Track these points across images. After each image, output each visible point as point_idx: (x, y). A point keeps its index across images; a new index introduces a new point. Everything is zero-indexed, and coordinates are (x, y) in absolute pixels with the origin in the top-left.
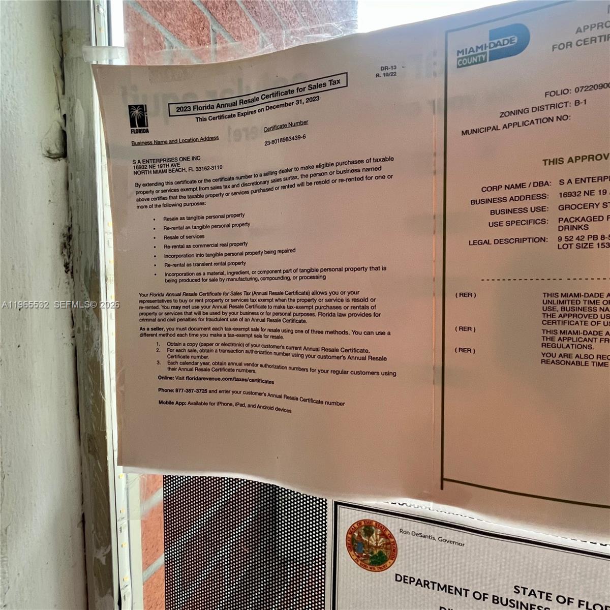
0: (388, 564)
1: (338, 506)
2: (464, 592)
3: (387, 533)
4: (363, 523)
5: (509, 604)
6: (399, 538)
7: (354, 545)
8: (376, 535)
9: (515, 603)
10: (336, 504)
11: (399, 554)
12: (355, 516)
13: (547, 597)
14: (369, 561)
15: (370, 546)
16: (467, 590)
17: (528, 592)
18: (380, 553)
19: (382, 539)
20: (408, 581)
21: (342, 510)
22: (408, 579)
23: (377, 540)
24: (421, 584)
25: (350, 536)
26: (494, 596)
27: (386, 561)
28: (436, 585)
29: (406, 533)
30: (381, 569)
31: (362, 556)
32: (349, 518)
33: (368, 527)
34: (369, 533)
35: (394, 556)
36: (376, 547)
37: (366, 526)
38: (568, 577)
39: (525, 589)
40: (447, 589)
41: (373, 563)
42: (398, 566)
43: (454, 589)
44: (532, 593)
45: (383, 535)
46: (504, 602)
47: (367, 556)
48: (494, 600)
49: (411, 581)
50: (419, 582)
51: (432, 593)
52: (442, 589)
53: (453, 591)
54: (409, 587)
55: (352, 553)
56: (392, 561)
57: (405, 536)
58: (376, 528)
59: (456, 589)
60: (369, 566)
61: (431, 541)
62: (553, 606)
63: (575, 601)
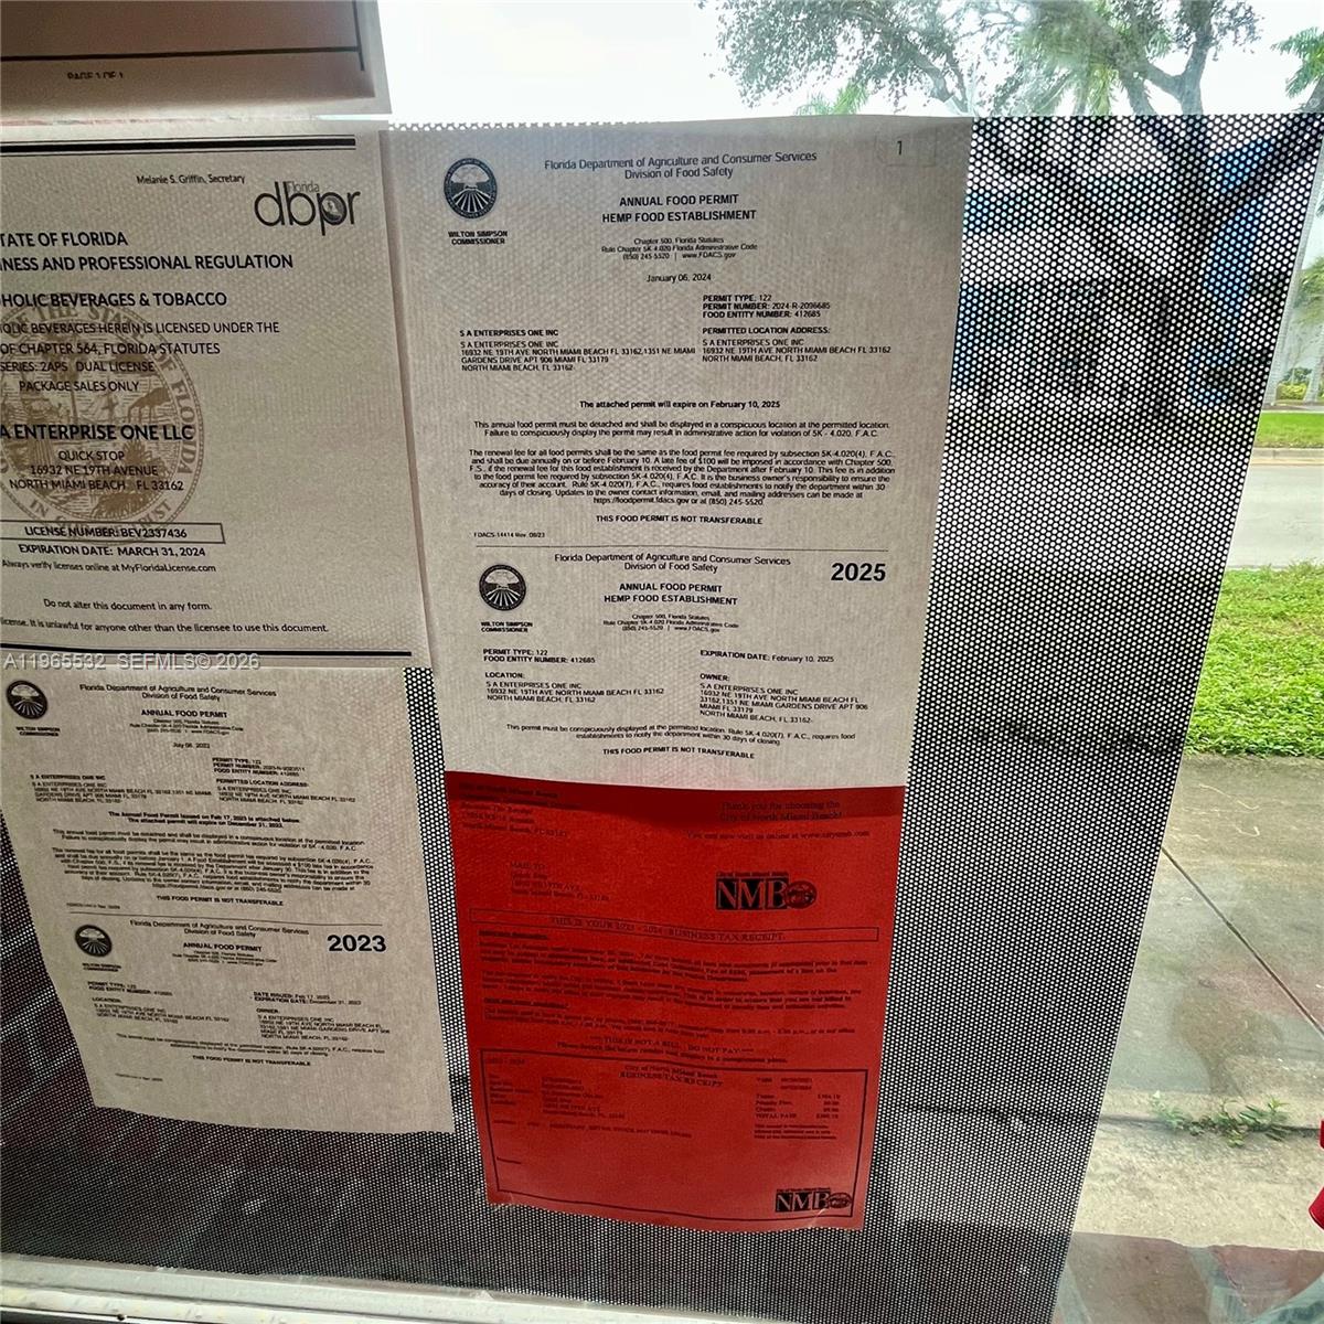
13: (28, 240)
17: (6, 239)
44: (12, 240)
62: (39, 253)
63: (59, 236)
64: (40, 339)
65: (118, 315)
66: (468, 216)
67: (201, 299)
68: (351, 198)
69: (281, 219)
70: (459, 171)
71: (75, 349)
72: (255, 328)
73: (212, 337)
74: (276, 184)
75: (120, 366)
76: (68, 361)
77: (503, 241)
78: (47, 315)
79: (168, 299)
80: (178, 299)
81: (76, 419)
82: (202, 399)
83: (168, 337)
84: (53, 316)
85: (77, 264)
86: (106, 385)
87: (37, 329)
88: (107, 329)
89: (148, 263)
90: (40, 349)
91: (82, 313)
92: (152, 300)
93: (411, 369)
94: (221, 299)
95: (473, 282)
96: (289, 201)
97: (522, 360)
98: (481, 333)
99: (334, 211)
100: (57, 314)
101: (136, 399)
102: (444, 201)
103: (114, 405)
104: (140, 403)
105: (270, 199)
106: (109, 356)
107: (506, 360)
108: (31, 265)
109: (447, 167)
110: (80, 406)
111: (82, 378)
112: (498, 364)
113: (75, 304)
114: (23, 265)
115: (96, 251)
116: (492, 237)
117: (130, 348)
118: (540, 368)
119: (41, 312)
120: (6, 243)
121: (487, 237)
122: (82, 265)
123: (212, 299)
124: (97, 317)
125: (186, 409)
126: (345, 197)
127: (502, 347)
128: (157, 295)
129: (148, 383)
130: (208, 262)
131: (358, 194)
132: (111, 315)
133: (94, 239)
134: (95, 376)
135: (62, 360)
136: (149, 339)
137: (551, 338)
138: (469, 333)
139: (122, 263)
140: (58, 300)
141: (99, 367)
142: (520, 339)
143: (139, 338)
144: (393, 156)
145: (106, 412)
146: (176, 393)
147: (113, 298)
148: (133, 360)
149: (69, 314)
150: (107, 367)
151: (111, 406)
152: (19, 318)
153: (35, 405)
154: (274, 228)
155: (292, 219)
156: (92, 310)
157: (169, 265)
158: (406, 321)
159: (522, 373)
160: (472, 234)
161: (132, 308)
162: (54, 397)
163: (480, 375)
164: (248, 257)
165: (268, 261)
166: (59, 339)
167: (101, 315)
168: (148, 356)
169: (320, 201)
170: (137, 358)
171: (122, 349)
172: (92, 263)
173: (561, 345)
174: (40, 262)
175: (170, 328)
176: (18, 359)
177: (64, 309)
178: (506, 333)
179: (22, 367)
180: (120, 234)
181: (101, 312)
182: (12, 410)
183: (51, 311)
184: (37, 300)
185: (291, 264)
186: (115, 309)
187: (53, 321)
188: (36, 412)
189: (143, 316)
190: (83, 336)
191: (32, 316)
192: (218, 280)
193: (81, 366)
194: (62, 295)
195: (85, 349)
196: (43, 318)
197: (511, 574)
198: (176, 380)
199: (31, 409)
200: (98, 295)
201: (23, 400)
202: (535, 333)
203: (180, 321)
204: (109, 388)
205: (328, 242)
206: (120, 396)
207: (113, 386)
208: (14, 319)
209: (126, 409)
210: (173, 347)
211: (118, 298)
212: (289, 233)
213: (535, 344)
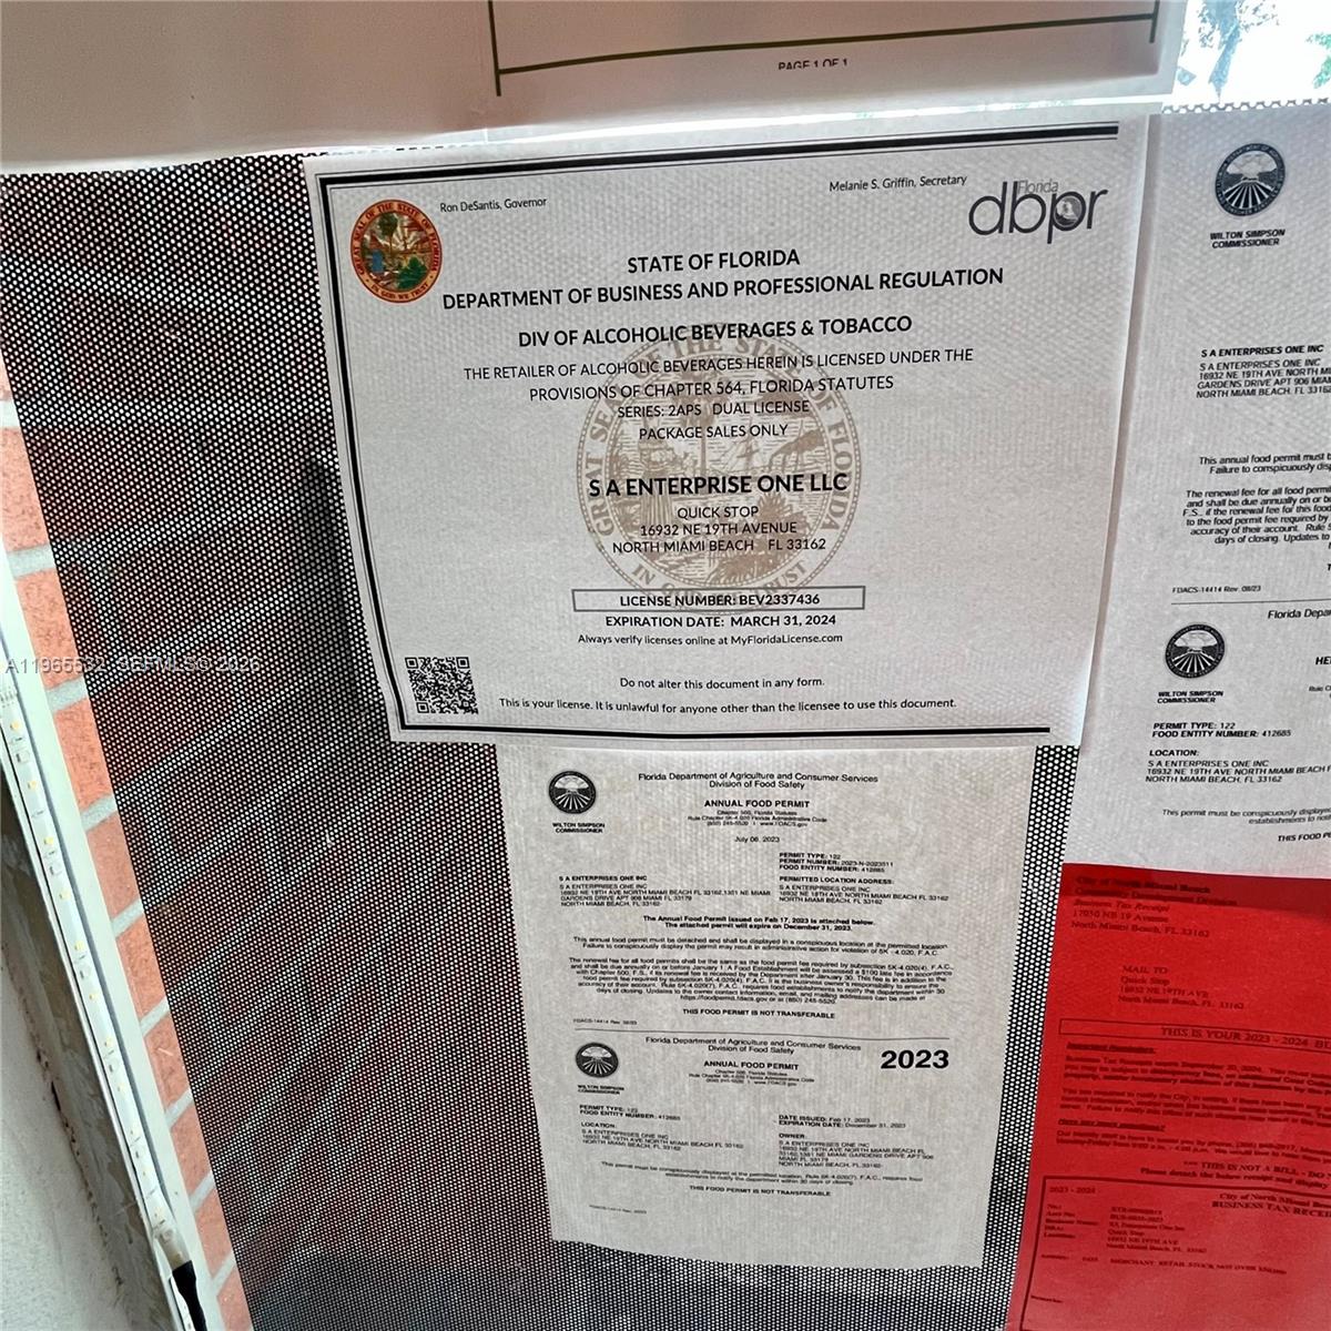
0: (428, 280)
1: (328, 187)
2: (554, 295)
3: (420, 219)
4: (377, 212)
5: (623, 295)
6: (439, 221)
7: (366, 259)
8: (402, 227)
9: (631, 291)
10: (324, 182)
11: (445, 254)
12: (360, 200)
13: (676, 263)
14: (396, 285)
16: (558, 292)
17: (648, 263)
18: (414, 263)
19: (414, 234)
20: (465, 303)
21: (337, 194)
22: (465, 298)
23: (405, 238)
24: (486, 302)
25: (357, 244)
26: (600, 290)
27: (426, 275)
28: (510, 297)
29: (452, 208)
30: (419, 294)
31: (383, 278)
32: (350, 206)
33: (385, 216)
34: (389, 228)
35: (436, 264)
37: (383, 215)
38: (702, 215)
39: (643, 259)
40: (528, 298)
41: (404, 287)
42: (448, 280)
43: (538, 295)
44: (655, 265)
45: (414, 225)
46: (616, 296)
47: (392, 276)
48: (600, 295)
49: (469, 302)
50: (483, 301)
51: (505, 312)
52: (520, 302)
53: (538, 300)
54: (467, 314)
55: (365, 276)
56: (434, 273)
57: (450, 216)
58: (399, 213)
59: (542, 294)
60: (397, 294)
61: (495, 212)
62: (686, 278)
63: (716, 258)
64: (673, 378)
65: (772, 347)
66: (1238, 213)
67: (879, 325)
68: (1094, 197)
69: (1000, 227)
70: (1239, 160)
71: (714, 389)
72: (943, 356)
73: (885, 369)
74: (1005, 184)
75: (766, 406)
76: (702, 403)
77: (1276, 242)
78: (685, 351)
79: (838, 326)
80: (850, 326)
81: (703, 469)
82: (864, 442)
83: (830, 371)
84: (691, 352)
85: (731, 288)
86: (747, 429)
87: (670, 367)
88: (757, 364)
89: (820, 285)
90: (671, 391)
91: (727, 346)
92: (817, 327)
93: (1135, 399)
94: (904, 323)
95: (1229, 291)
96: (1015, 205)
97: (1272, 383)
98: (1228, 352)
99: (1070, 215)
100: (696, 348)
101: (781, 445)
102: (1213, 195)
103: (752, 453)
104: (787, 449)
105: (991, 204)
106: (755, 396)
107: (1252, 383)
108: (673, 292)
109: (1224, 156)
110: (711, 455)
111: (718, 421)
112: (1241, 389)
113: (720, 336)
114: (663, 293)
115: (757, 273)
116: (1264, 237)
117: (783, 385)
118: (1292, 391)
119: (676, 346)
120: (648, 267)
121: (1259, 238)
122: (736, 290)
123: (892, 324)
124: (747, 350)
125: (839, 455)
126: (1087, 198)
127: (1251, 369)
128: (825, 322)
129: (798, 425)
130: (894, 281)
131: (1105, 192)
132: (763, 348)
133: (758, 258)
134: (736, 419)
135: (696, 402)
136: (807, 374)
137: (1313, 355)
138: (1213, 353)
139: (786, 286)
140: (700, 332)
141: (738, 408)
142: (1274, 357)
143: (795, 374)
144: (1162, 144)
145: (742, 461)
146: (833, 435)
147: (769, 328)
148: (782, 397)
149: (711, 347)
150: (751, 408)
151: (749, 454)
152: (650, 356)
153: (656, 456)
154: (987, 238)
155: (1013, 224)
156: (741, 343)
157: (847, 287)
158: (1141, 342)
159: (1269, 398)
160: (1240, 234)
161: (790, 338)
162: (680, 445)
163: (1218, 401)
164: (948, 273)
165: (972, 278)
166: (695, 378)
167: (751, 349)
168: (805, 395)
169: (1055, 202)
170: (789, 397)
171: (772, 387)
172: (750, 287)
173: (1322, 364)
174: (685, 289)
175: (835, 360)
176: (642, 402)
177: (706, 342)
178: (1258, 351)
179: (647, 412)
180: (793, 252)
181: (751, 343)
182: (626, 463)
183: (690, 344)
184: (675, 333)
185: (1000, 280)
186: (770, 341)
187: (691, 356)
188: (655, 463)
189: (803, 348)
190: (727, 373)
191: (666, 352)
192: (903, 301)
193: (718, 408)
194: (706, 327)
195: (726, 388)
196: (679, 353)
197: (1209, 635)
198: (834, 422)
199: (649, 460)
200: (750, 325)
201: (641, 450)
202: (1294, 349)
203: (850, 351)
204: (749, 433)
205: (1052, 251)
206: (762, 442)
207: (755, 431)
208: (643, 356)
209: (768, 456)
210: (836, 382)
211: (775, 327)
212: (1005, 242)
213: (1292, 363)
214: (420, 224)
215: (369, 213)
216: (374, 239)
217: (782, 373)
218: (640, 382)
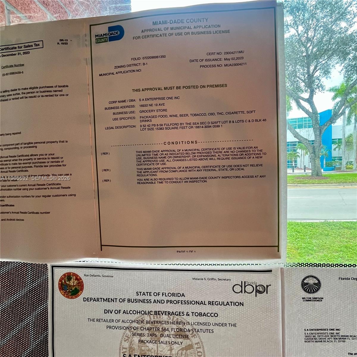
0: (79, 293)
1: (54, 268)
2: (115, 300)
3: (78, 278)
4: (66, 275)
5: (135, 301)
6: (84, 279)
7: (62, 287)
8: (73, 279)
9: (137, 300)
10: (53, 267)
11: (85, 287)
12: (62, 272)
13: (150, 294)
14: (70, 294)
15: (70, 286)
16: (116, 299)
17: (142, 294)
18: (76, 289)
19: (76, 281)
20: (89, 300)
21: (55, 269)
22: (90, 299)
23: (74, 282)
24: (95, 300)
25: (60, 283)
26: (128, 299)
27: (79, 292)
28: (102, 299)
29: (87, 276)
30: (76, 297)
31: (67, 292)
32: (59, 273)
33: (69, 276)
34: (69, 279)
35: (82, 289)
36: (74, 286)
37: (68, 276)
38: (157, 283)
39: (140, 292)
40: (108, 300)
41: (72, 295)
42: (85, 294)
43: (110, 299)
44: (144, 294)
45: (76, 279)
46: (133, 301)
47: (69, 292)
48: (128, 301)
49: (91, 300)
50: (94, 300)
51: (101, 304)
52: (105, 301)
53: (110, 301)
54: (90, 303)
55: (62, 291)
56: (81, 292)
57: (87, 277)
58: (73, 276)
59: (111, 299)
60: (70, 297)
61: (99, 277)
62: (153, 298)
63: (161, 294)
64: (148, 326)
65: (178, 319)
66: (309, 293)
67: (209, 315)
68: (267, 286)
69: (241, 291)
71: (161, 330)
72: (228, 325)
73: (211, 327)
74: (242, 282)
75: (176, 336)
76: (157, 333)
77: (321, 301)
78: (152, 318)
79: (197, 314)
80: (200, 314)
81: (157, 353)
82: (206, 349)
83: (195, 327)
84: (154, 318)
86: (170, 342)
87: (148, 322)
88: (173, 323)
89: (191, 303)
90: (148, 329)
91: (165, 317)
92: (191, 314)
93: (286, 342)
94: (216, 315)
95: (310, 313)
96: (245, 287)
97: (327, 339)
98: (312, 330)
99: (261, 290)
100: (156, 317)
101: (181, 348)
102: (301, 288)
103: (172, 349)
104: (182, 349)
105: (238, 286)
106: (173, 333)
107: (320, 339)
108: (149, 301)
109: (303, 278)
110: (160, 349)
111: (162, 339)
112: (318, 340)
113: (162, 314)
114: (146, 302)
115: (173, 298)
116: (318, 299)
117: (181, 330)
118: (333, 341)
121: (315, 299)
122: (167, 302)
123: (212, 315)
126: (265, 286)
127: (320, 335)
128: (193, 313)
129: (186, 342)
130: (212, 303)
131: (270, 285)
132: (175, 319)
133: (173, 295)
134: (167, 339)
135: (155, 333)
136: (188, 327)
137: (338, 332)
138: (308, 330)
139: (181, 302)
140: (156, 313)
141: (168, 336)
142: (326, 332)
143: (184, 327)
144: (285, 275)
145: (169, 352)
146: (196, 346)
147: (176, 313)
148: (181, 334)
149: (160, 317)
150: (172, 336)
151: (171, 350)
152: (142, 319)
153: (143, 348)
154: (238, 294)
155: (245, 291)
156: (169, 317)
157: (199, 304)
158: (286, 326)
159: (327, 343)
160: (311, 298)
161: (183, 317)
162: (150, 346)
163: (311, 344)
164: (228, 302)
165: (235, 304)
166: (155, 326)
167: (172, 319)
168: (187, 333)
169: (256, 287)
170: (183, 334)
171: (178, 330)
172: (171, 302)
173: (341, 334)
174: (152, 301)
175: (196, 324)
176: (139, 332)
177: (158, 316)
178: (321, 330)
179: (141, 335)
180: (183, 294)
181: (172, 317)
182: (134, 350)
183: (154, 317)
184: (149, 313)
185: (243, 305)
186: (177, 317)
187: (154, 320)
188: (143, 350)
189: (187, 320)
190: (164, 325)
191: (147, 318)
192: (215, 309)
193: (162, 335)
194: (158, 312)
195: (164, 330)
196: (150, 318)
198: (197, 342)
199: (141, 349)
200: (171, 312)
201: (139, 346)
202: (332, 330)
203: (200, 321)
204: (171, 343)
205: (257, 299)
206: (175, 346)
207: (173, 343)
208: (140, 319)
209: (177, 351)
210: (197, 330)
211: (178, 313)
212: (243, 296)
213: (331, 333)
214: (78, 279)
215: (64, 275)
216: (65, 282)
217: (181, 326)
218: (139, 326)
